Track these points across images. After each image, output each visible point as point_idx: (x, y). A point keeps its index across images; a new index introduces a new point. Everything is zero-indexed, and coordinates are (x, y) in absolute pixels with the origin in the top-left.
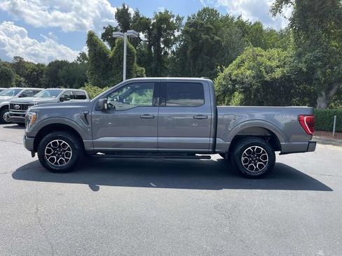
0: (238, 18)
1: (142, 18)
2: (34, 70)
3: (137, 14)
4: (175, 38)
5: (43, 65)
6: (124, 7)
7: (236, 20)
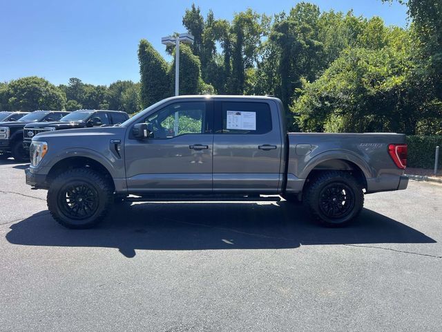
0: (349, 14)
1: (216, 22)
2: (93, 94)
3: (211, 18)
4: (261, 45)
5: (103, 88)
6: (194, 9)
7: (344, 17)
